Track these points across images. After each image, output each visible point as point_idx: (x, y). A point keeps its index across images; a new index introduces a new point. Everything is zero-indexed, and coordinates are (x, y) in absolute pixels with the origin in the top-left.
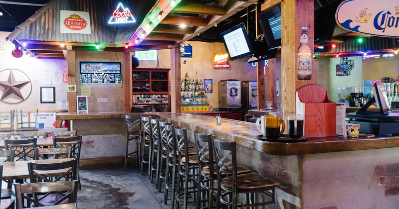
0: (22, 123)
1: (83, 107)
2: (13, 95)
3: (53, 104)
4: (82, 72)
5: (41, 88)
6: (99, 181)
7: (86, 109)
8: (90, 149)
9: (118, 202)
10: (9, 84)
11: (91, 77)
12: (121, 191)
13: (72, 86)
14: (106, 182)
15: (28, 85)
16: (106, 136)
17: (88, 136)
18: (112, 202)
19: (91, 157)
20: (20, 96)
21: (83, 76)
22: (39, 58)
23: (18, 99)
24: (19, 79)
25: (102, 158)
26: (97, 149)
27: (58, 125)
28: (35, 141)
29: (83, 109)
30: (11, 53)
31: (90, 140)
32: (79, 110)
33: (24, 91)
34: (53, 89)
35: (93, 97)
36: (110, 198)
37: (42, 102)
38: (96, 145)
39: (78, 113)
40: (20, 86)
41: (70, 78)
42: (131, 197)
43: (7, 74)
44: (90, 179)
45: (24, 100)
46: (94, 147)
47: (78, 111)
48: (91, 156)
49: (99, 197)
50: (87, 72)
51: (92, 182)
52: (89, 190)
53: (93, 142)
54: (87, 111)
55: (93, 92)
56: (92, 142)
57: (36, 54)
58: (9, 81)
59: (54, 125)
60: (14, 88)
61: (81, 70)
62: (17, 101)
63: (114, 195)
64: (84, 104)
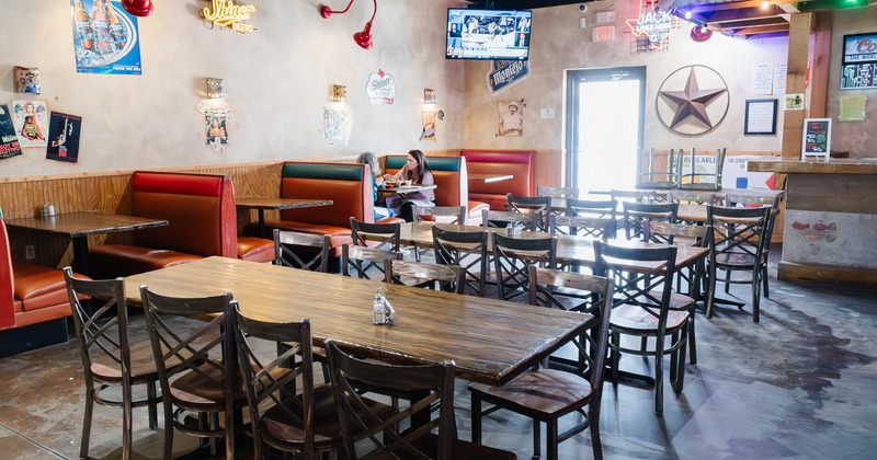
0: (693, 175)
1: (818, 145)
2: (692, 118)
3: (771, 138)
4: (848, 59)
5: (747, 103)
6: (813, 316)
7: (824, 151)
8: (824, 244)
9: (818, 366)
10: (685, 97)
11: (871, 72)
12: (849, 347)
13: (794, 96)
14: (826, 320)
15: (722, 98)
16: (869, 217)
17: (823, 213)
18: (804, 362)
19: (823, 262)
20: (704, 120)
21: (849, 71)
22: (748, 36)
23: (702, 127)
24: (705, 85)
25: (852, 267)
26: (843, 245)
27: (777, 185)
28: (674, 208)
29: (819, 149)
30: (690, 33)
31: (827, 223)
32: (807, 151)
33: (713, 111)
34: (773, 103)
35: (868, 120)
36: (806, 354)
37: (746, 133)
38: (841, 235)
39: (803, 158)
40: (705, 100)
41: (793, 77)
42: (859, 366)
43: (684, 76)
44: (796, 306)
45: (711, 128)
46: (833, 240)
47: (804, 153)
48: (826, 259)
49: (786, 345)
50: (861, 59)
51: (799, 314)
52: (775, 327)
53: (832, 227)
54: (827, 154)
55: (871, 107)
56: (830, 227)
57: (736, 31)
58: (687, 91)
59: (768, 183)
60: (693, 103)
61: (844, 55)
62: (699, 130)
63: (820, 351)
64: (821, 137)
